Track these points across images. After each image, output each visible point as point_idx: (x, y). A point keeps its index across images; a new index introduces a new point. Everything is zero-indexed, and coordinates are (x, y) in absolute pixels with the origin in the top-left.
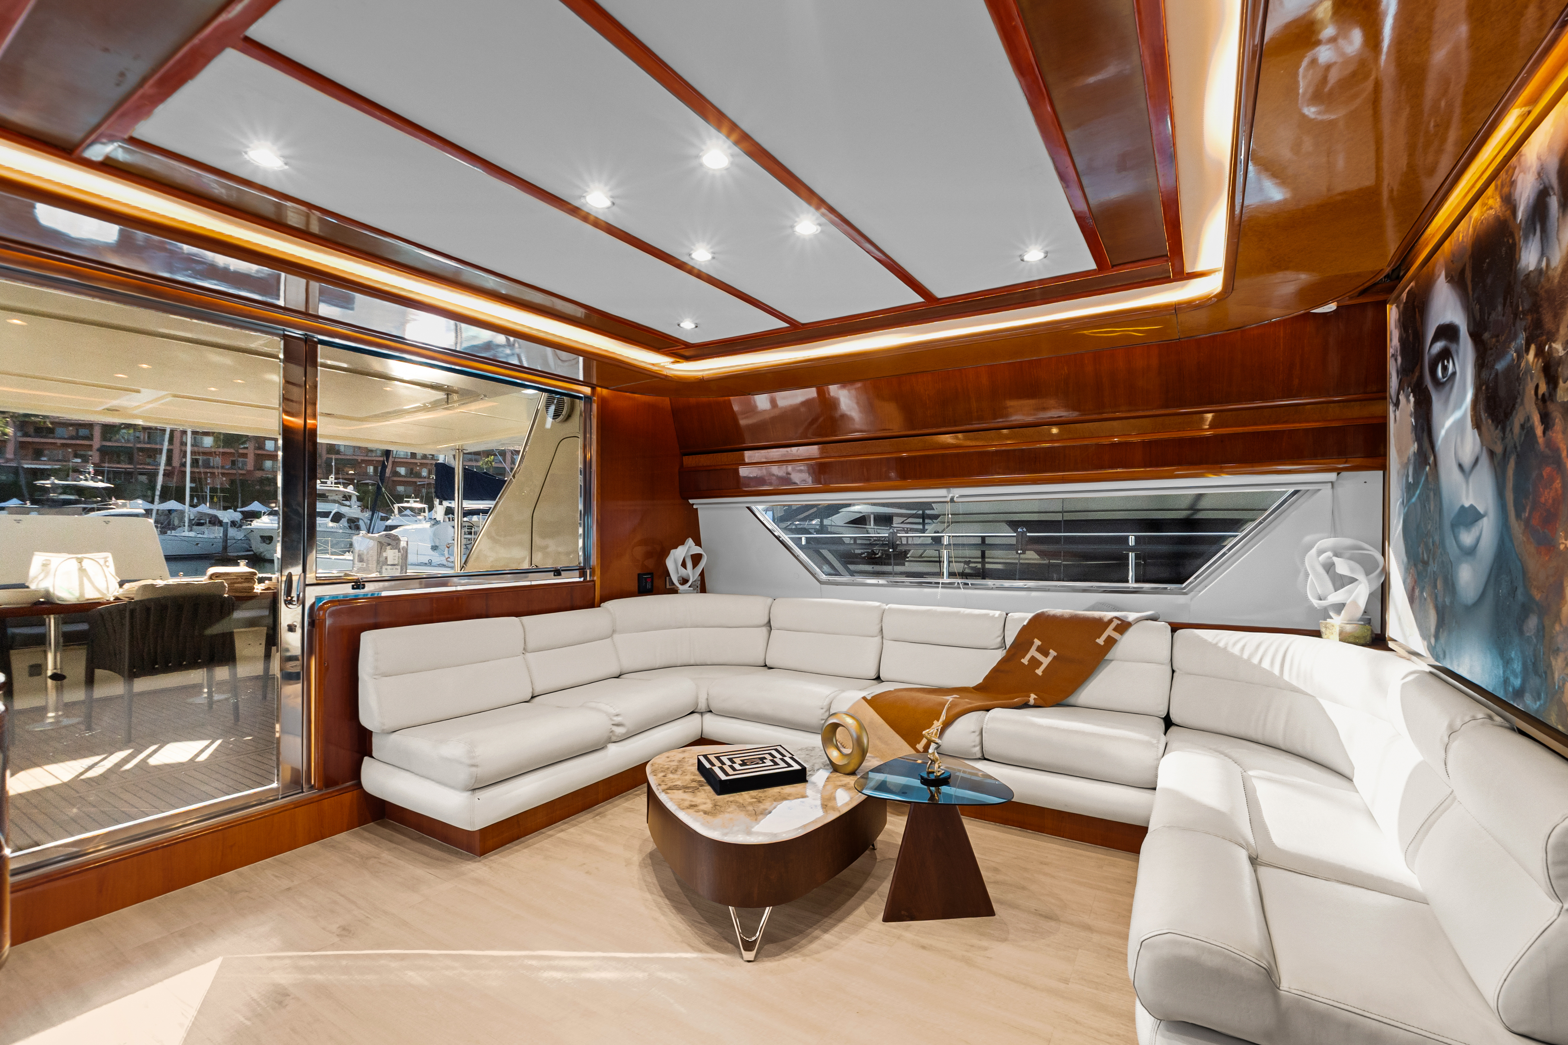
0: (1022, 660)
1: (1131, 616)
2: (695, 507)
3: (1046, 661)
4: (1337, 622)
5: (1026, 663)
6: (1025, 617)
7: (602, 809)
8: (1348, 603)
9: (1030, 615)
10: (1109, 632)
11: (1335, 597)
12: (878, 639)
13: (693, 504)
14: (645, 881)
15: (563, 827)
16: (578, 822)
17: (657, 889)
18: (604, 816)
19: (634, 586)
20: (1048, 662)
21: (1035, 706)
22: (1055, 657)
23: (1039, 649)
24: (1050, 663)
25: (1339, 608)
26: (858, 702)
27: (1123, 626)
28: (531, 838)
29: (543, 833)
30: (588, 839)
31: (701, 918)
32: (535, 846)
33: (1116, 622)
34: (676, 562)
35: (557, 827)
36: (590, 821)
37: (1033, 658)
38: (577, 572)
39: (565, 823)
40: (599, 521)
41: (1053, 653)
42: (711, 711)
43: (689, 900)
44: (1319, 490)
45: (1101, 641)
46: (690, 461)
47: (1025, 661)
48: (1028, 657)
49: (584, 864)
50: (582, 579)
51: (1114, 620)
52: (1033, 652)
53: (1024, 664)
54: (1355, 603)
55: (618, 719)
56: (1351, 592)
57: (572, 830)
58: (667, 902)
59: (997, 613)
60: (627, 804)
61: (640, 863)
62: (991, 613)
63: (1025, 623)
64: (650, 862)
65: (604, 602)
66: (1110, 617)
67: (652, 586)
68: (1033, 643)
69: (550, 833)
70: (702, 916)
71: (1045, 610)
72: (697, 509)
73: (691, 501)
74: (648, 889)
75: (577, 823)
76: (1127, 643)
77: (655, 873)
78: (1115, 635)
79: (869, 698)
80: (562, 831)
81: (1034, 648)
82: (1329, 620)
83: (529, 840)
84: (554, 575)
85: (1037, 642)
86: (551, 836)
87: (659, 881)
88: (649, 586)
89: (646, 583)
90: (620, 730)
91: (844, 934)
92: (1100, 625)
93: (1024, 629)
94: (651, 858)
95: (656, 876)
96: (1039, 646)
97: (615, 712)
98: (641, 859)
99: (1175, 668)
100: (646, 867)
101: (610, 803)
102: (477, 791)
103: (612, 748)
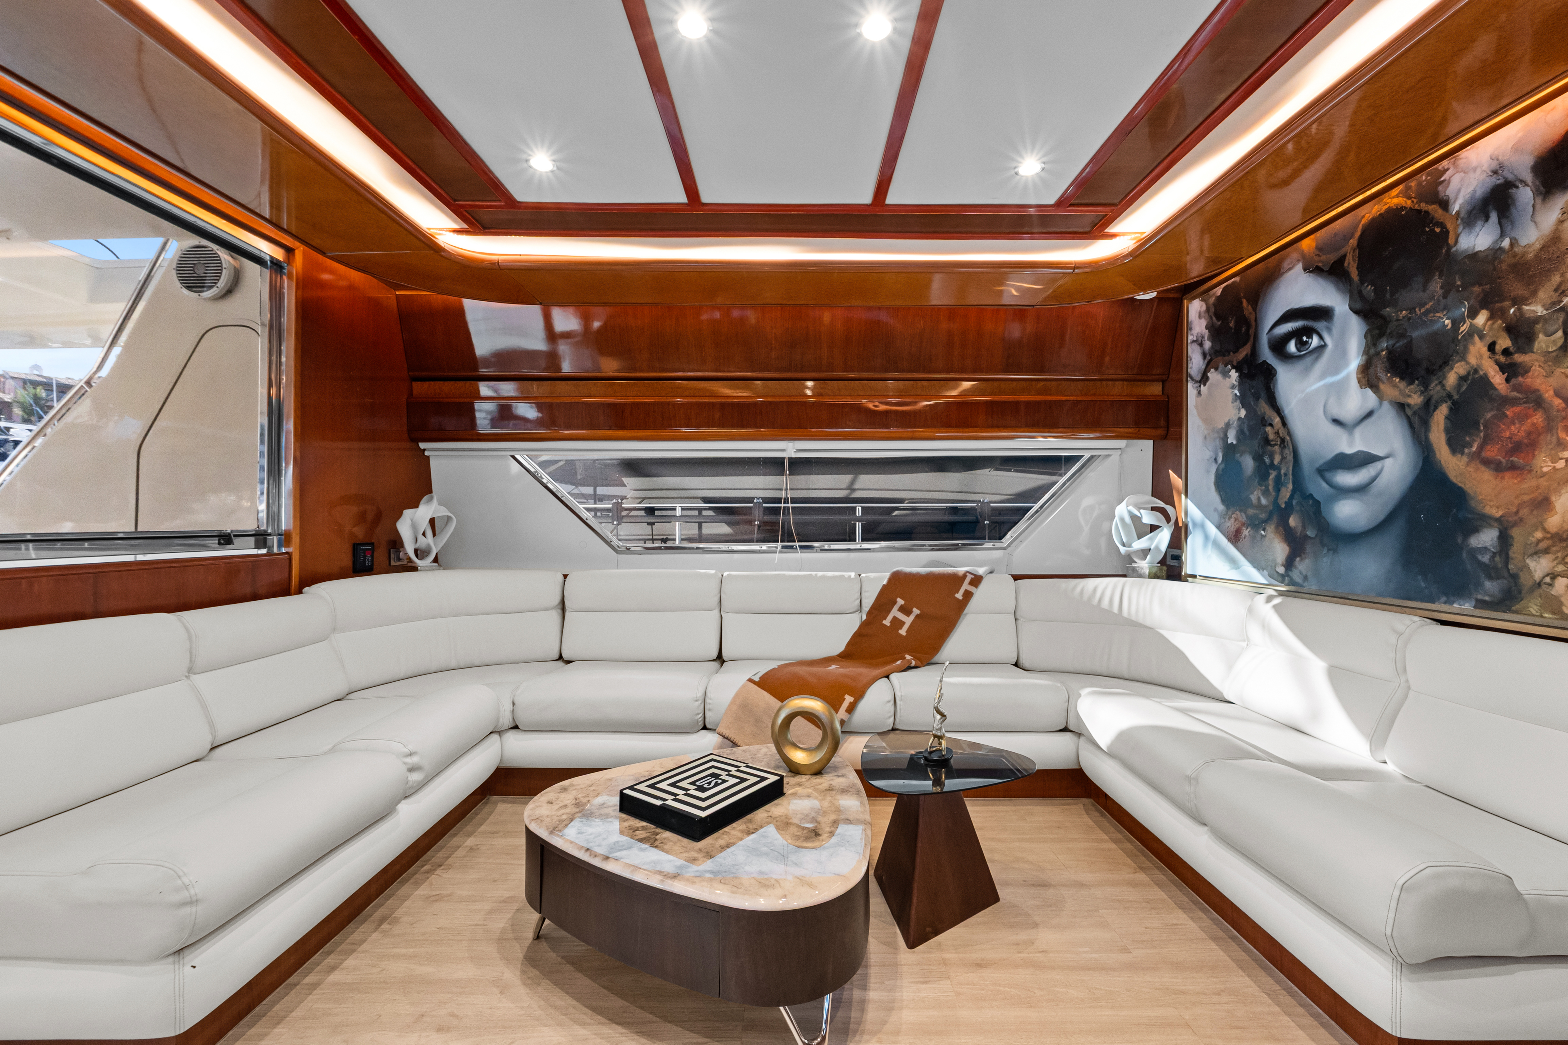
0: (884, 622)
1: (981, 571)
2: (426, 453)
3: (908, 620)
4: (1144, 565)
5: (888, 624)
6: (884, 578)
7: (381, 909)
8: (1152, 548)
9: (887, 575)
10: (966, 586)
11: (1139, 544)
12: (716, 613)
13: (425, 450)
14: (555, 1008)
15: (330, 960)
16: (352, 944)
17: (586, 1015)
18: (396, 921)
19: (346, 560)
20: (911, 621)
21: (915, 667)
22: (917, 616)
23: (902, 609)
24: (913, 621)
25: (1145, 552)
26: (744, 686)
27: (977, 580)
28: (275, 1003)
29: (296, 985)
30: (397, 968)
31: (696, 1036)
32: (294, 1014)
33: (969, 577)
34: (414, 527)
35: (318, 964)
36: (375, 936)
37: (895, 619)
38: (252, 539)
39: (329, 953)
40: (299, 460)
41: (916, 611)
42: (516, 727)
43: (651, 1013)
44: (1111, 455)
45: (959, 596)
46: (420, 388)
47: (887, 622)
48: (890, 617)
49: (423, 1016)
50: (264, 551)
51: (967, 574)
52: (895, 612)
53: (886, 625)
54: (1157, 548)
55: (415, 760)
56: (1151, 539)
57: (350, 962)
58: (620, 1029)
59: (853, 575)
60: (422, 891)
61: (522, 979)
62: (846, 574)
63: (885, 582)
64: (537, 973)
65: (309, 585)
66: (963, 573)
67: (372, 561)
68: (895, 602)
69: (310, 979)
70: (693, 1031)
71: (899, 569)
72: (428, 457)
73: (422, 445)
74: (572, 1020)
75: (354, 947)
76: (980, 594)
77: (562, 989)
78: (971, 589)
79: (757, 679)
80: (333, 968)
81: (896, 608)
82: (1133, 565)
83: (273, 1006)
84: (219, 543)
85: (900, 602)
86: (315, 986)
87: (578, 1000)
88: (368, 562)
89: (365, 557)
90: (416, 777)
91: (886, 982)
92: (956, 580)
93: (884, 590)
94: (534, 967)
95: (568, 993)
96: (902, 605)
97: (406, 750)
98: (519, 973)
99: (1018, 617)
100: (539, 984)
101: (390, 897)
102: (186, 952)
103: (404, 808)
